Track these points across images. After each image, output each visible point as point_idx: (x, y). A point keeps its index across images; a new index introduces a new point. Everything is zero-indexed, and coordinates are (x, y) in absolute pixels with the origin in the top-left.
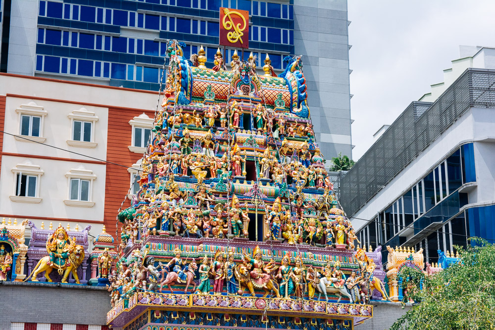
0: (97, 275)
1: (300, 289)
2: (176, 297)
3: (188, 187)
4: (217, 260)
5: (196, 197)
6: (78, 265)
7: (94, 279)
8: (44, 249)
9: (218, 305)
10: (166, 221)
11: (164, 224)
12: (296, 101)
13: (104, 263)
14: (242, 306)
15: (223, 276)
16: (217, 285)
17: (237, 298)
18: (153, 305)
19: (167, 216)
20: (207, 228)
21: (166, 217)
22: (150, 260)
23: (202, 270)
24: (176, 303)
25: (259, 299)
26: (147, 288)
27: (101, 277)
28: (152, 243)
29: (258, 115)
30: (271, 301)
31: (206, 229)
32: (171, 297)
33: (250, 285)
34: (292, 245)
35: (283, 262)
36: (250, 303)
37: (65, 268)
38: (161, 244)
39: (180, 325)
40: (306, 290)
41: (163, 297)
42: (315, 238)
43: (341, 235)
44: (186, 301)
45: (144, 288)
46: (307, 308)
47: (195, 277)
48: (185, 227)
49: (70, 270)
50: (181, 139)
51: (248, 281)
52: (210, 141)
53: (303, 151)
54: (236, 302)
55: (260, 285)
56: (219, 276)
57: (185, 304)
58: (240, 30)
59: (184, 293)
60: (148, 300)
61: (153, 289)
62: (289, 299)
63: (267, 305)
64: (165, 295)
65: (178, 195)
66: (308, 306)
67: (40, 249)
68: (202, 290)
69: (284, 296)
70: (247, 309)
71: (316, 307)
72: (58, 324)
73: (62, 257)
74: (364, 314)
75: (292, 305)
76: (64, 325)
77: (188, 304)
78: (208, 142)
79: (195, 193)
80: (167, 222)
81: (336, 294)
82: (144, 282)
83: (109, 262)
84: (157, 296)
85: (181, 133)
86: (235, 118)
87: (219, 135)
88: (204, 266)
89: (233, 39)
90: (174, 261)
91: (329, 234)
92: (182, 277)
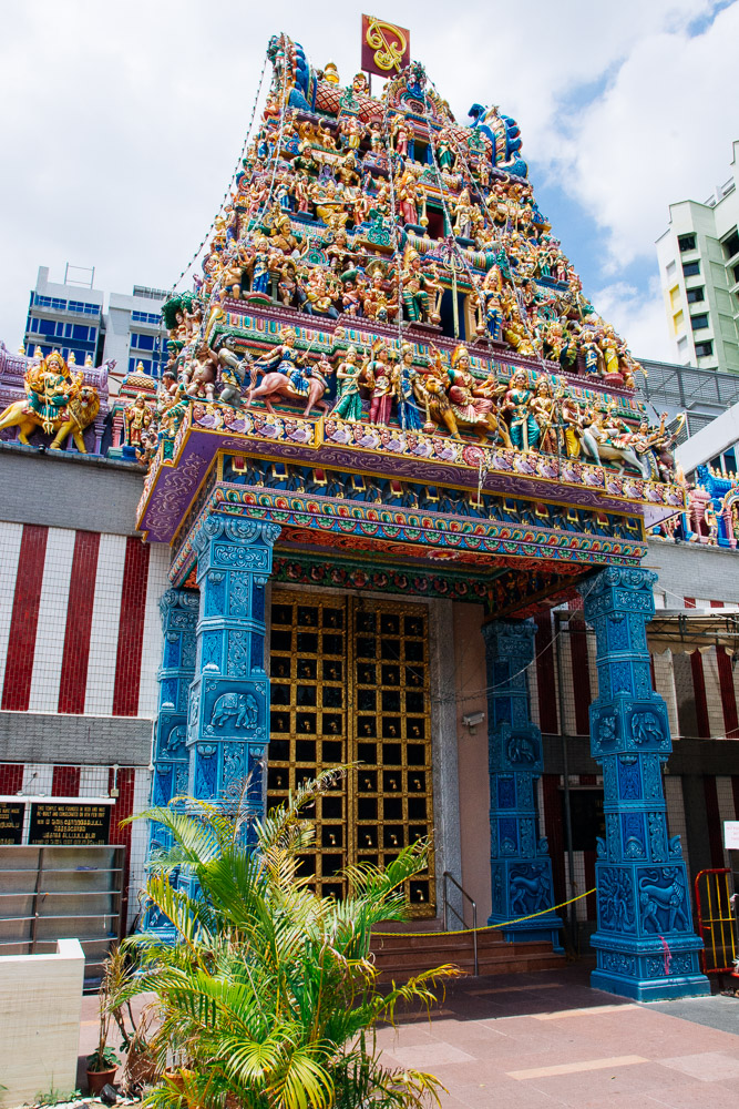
0: (122, 442)
1: (551, 440)
2: (284, 423)
3: (311, 233)
4: (376, 359)
5: (327, 251)
6: (84, 422)
7: (116, 449)
8: (20, 390)
9: (382, 446)
10: (262, 272)
11: (259, 278)
12: (502, 151)
13: (136, 420)
14: (435, 455)
15: (391, 391)
16: (378, 409)
17: (423, 440)
18: (229, 434)
19: (266, 262)
20: (352, 303)
21: (262, 265)
22: (225, 338)
23: (344, 371)
24: (285, 436)
25: (469, 445)
26: (216, 398)
27: (130, 444)
28: (231, 314)
29: (442, 144)
30: (496, 454)
31: (349, 305)
32: (272, 419)
33: (449, 415)
34: (527, 357)
35: (512, 382)
36: (454, 451)
37: (58, 424)
38: (251, 318)
39: (292, 493)
40: (561, 443)
41: (253, 418)
42: (564, 358)
43: (611, 358)
44: (309, 433)
45: (210, 397)
46: (570, 475)
47: (328, 391)
48: (304, 297)
49: (68, 428)
50: (296, 158)
51: (446, 408)
52: (351, 173)
53: (523, 222)
54: (421, 445)
55: (472, 416)
56: (381, 390)
57: (305, 440)
58: (395, 53)
59: (302, 417)
60: (218, 421)
61: (229, 401)
62: (533, 454)
63: (488, 459)
64: (259, 414)
65: (288, 243)
66: (570, 471)
67: (12, 389)
68: (343, 415)
69: (521, 447)
70: (445, 463)
71: (585, 475)
72: (38, 526)
73: (52, 403)
74: (671, 502)
75: (540, 467)
76: (50, 529)
77: (313, 441)
78: (348, 174)
79: (325, 246)
80: (264, 275)
81: (614, 463)
82: (209, 387)
83: (146, 417)
84: (239, 416)
85: (296, 148)
86: (400, 141)
87: (370, 160)
88: (349, 366)
89: (384, 63)
90: (280, 352)
91: (590, 352)
92: (298, 383)
